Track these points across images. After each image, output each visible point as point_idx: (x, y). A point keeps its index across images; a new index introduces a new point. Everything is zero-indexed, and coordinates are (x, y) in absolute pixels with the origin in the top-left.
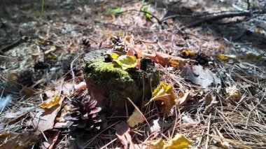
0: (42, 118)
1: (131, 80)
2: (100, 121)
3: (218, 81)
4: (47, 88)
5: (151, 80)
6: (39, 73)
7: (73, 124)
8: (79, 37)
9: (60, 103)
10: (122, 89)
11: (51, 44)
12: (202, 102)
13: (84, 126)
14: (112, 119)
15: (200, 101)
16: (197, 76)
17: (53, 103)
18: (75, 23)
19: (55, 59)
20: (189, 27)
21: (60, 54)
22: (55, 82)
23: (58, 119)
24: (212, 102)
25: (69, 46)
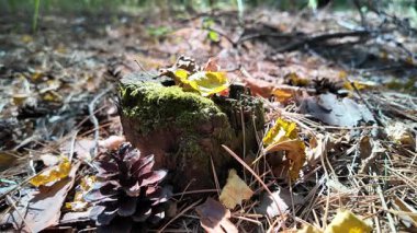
0: (33, 206)
1: (220, 114)
2: (163, 200)
3: (369, 117)
4: (45, 150)
5: (254, 117)
6: (27, 124)
7: (106, 210)
8: (100, 68)
9: (72, 174)
10: (204, 134)
11: (51, 78)
12: (353, 153)
13: (131, 213)
14: (186, 196)
15: (349, 151)
16: (329, 111)
17: (58, 174)
18: (93, 49)
19: (58, 102)
20: (282, 52)
21: (68, 94)
22: (59, 140)
23: (68, 205)
24: (375, 150)
25: (83, 81)
